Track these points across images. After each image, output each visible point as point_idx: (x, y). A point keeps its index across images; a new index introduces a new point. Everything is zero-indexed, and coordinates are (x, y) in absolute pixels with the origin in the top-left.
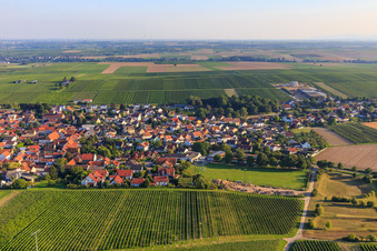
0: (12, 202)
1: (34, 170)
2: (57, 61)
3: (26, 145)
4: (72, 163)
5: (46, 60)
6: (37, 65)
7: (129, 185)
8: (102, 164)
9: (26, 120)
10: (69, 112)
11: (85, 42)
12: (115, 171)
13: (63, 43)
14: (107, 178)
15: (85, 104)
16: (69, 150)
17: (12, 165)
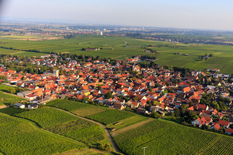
0: (146, 125)
1: (167, 108)
2: (207, 43)
3: (169, 92)
4: (192, 109)
5: (200, 42)
6: (194, 44)
7: (224, 132)
8: (211, 113)
9: (174, 77)
10: (202, 76)
11: (229, 32)
12: (218, 120)
13: (214, 32)
14: (211, 124)
15: (214, 72)
16: (193, 100)
17: (155, 102)
